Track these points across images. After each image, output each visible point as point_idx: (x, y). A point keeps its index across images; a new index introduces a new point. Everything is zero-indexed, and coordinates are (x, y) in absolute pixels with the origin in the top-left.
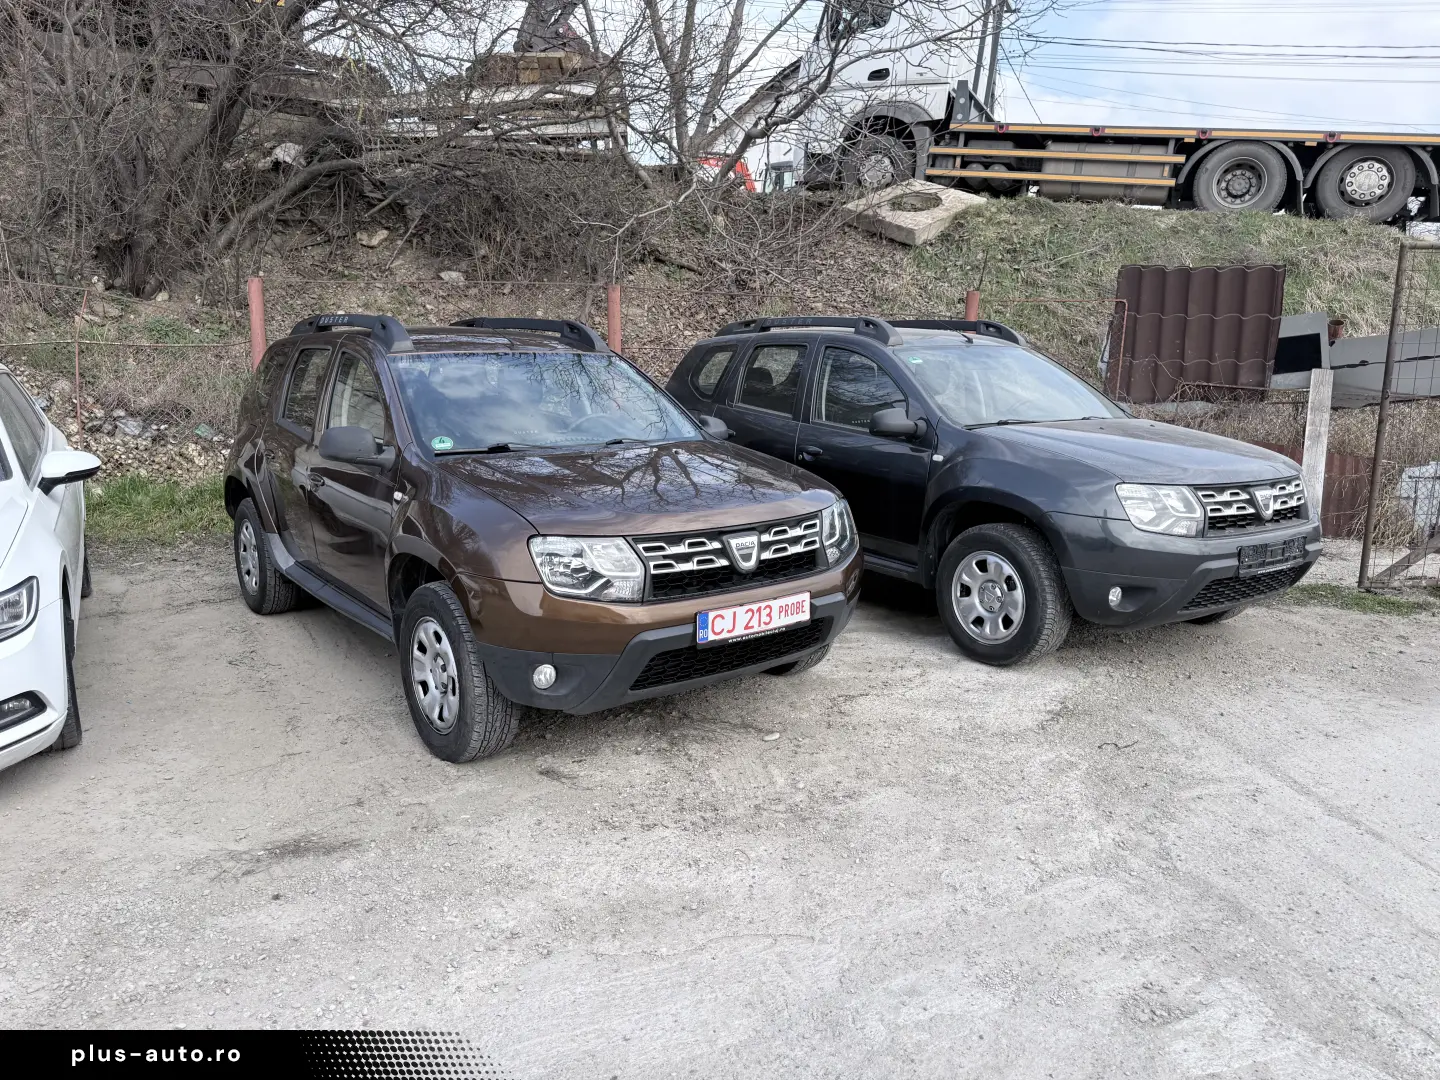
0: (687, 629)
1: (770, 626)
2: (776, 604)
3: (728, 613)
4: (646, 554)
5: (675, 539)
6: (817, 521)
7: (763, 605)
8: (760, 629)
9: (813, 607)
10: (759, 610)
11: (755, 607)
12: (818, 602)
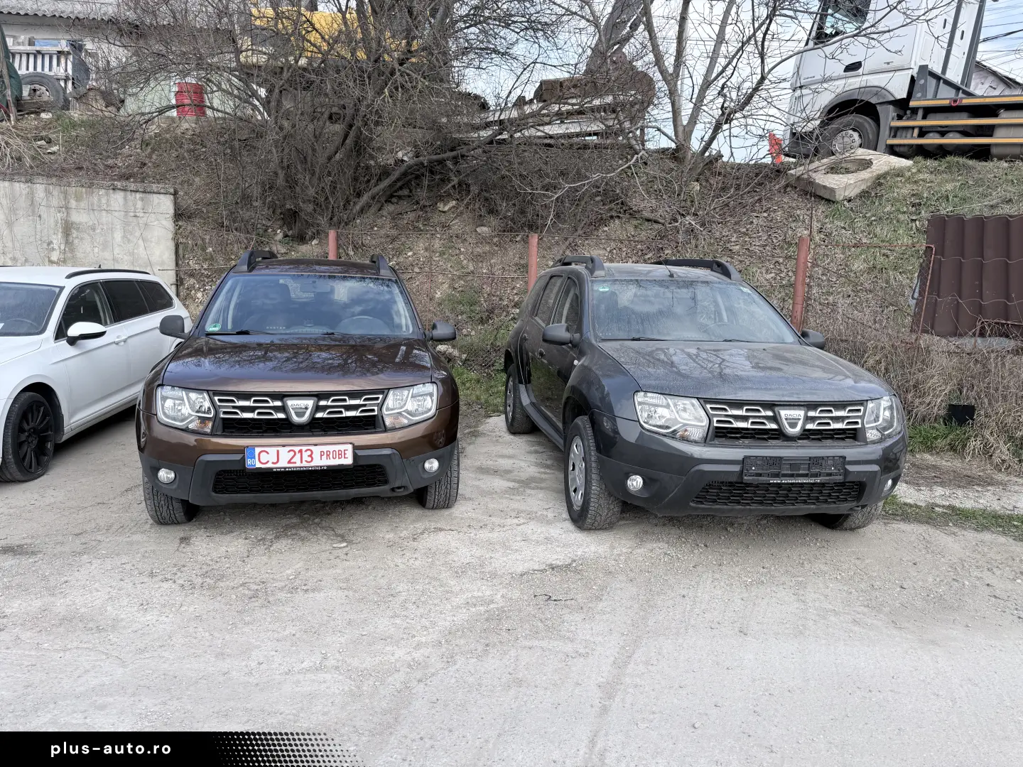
0: (238, 457)
1: (312, 464)
2: (316, 450)
3: (273, 451)
4: (219, 404)
5: (246, 396)
6: (381, 396)
7: (304, 448)
8: (302, 465)
9: (355, 456)
10: (300, 451)
11: (297, 449)
12: (360, 453)
